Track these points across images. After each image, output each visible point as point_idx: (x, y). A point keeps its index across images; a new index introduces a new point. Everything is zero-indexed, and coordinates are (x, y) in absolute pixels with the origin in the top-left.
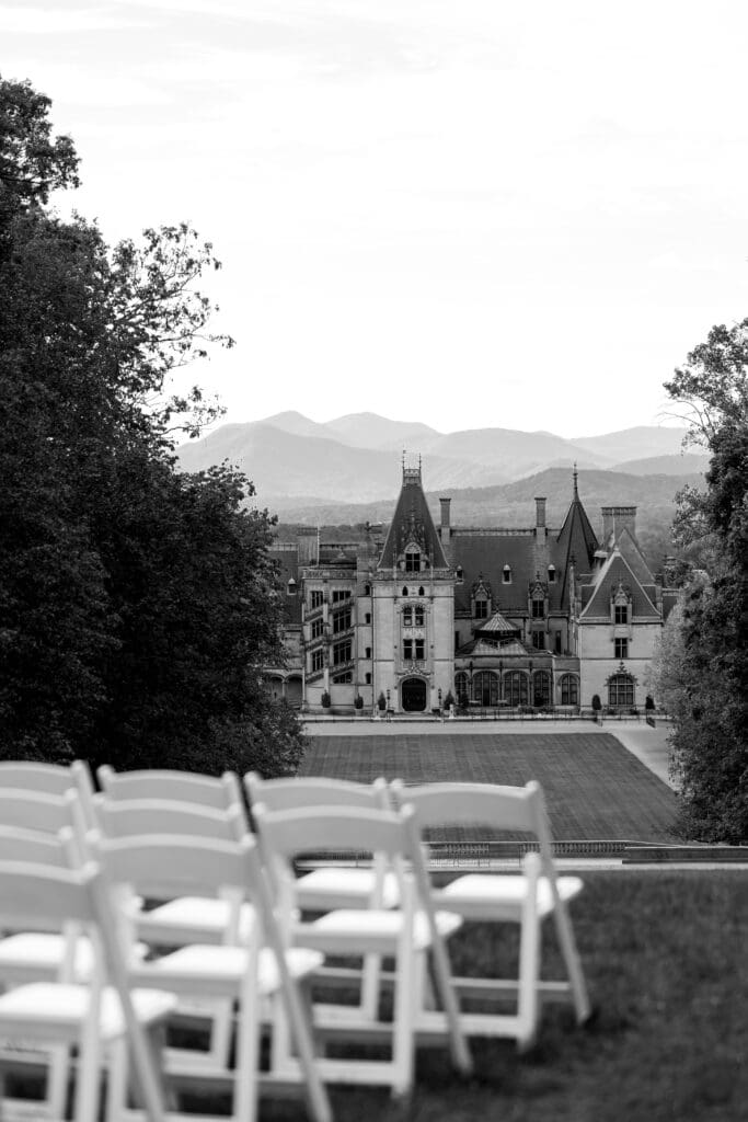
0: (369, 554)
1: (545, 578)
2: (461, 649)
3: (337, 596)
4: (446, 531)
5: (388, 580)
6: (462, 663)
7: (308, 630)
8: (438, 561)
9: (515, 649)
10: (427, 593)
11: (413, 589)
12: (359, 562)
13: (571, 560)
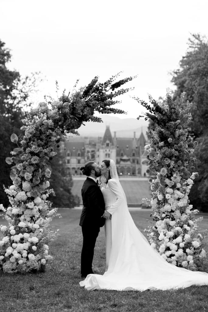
0: (99, 143)
1: (135, 148)
2: (117, 162)
3: (92, 151)
4: (115, 138)
5: (102, 148)
6: (118, 165)
7: (86, 158)
8: (113, 144)
9: (129, 163)
10: (111, 151)
11: (108, 150)
12: (97, 145)
13: (141, 145)
